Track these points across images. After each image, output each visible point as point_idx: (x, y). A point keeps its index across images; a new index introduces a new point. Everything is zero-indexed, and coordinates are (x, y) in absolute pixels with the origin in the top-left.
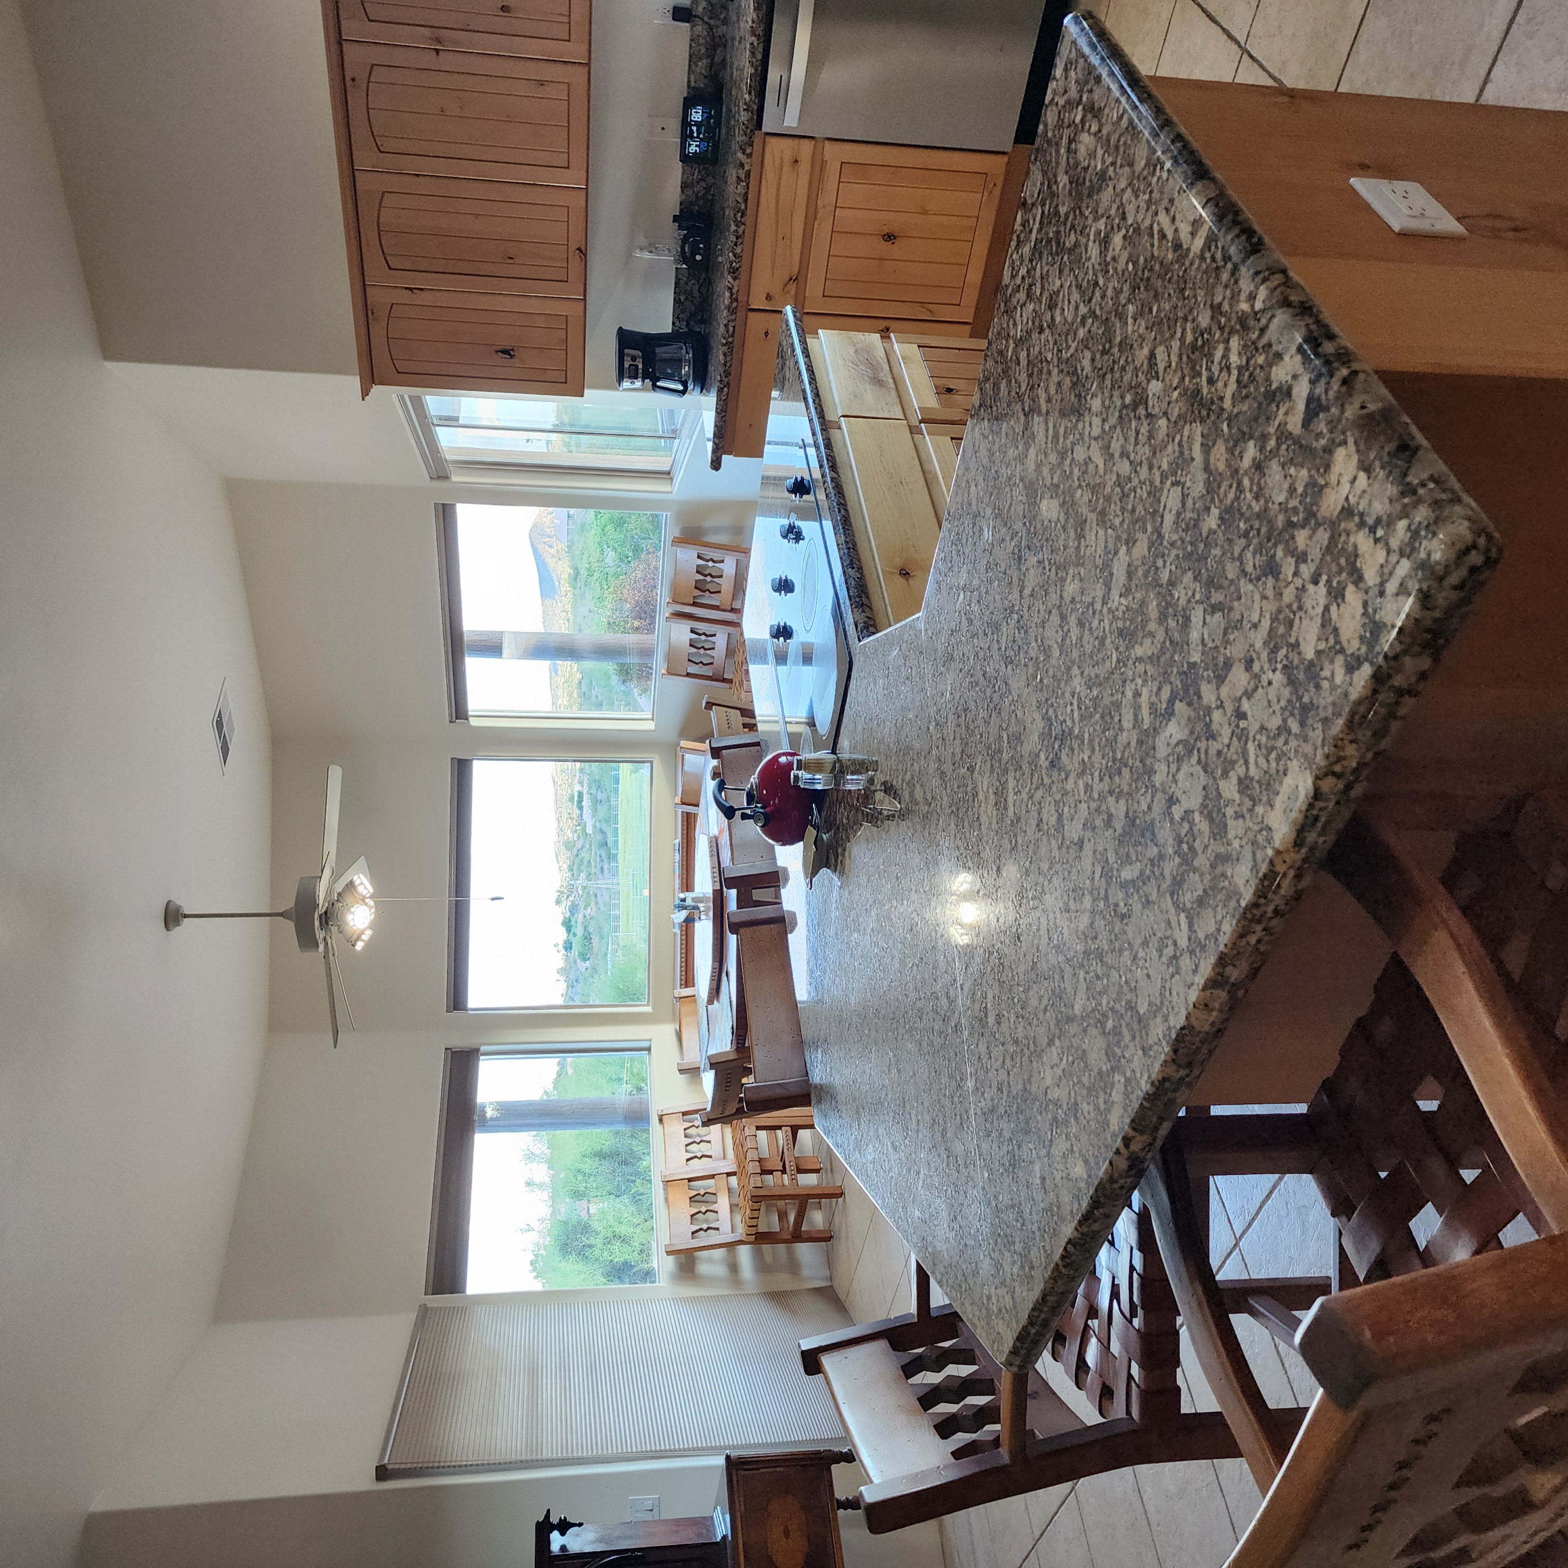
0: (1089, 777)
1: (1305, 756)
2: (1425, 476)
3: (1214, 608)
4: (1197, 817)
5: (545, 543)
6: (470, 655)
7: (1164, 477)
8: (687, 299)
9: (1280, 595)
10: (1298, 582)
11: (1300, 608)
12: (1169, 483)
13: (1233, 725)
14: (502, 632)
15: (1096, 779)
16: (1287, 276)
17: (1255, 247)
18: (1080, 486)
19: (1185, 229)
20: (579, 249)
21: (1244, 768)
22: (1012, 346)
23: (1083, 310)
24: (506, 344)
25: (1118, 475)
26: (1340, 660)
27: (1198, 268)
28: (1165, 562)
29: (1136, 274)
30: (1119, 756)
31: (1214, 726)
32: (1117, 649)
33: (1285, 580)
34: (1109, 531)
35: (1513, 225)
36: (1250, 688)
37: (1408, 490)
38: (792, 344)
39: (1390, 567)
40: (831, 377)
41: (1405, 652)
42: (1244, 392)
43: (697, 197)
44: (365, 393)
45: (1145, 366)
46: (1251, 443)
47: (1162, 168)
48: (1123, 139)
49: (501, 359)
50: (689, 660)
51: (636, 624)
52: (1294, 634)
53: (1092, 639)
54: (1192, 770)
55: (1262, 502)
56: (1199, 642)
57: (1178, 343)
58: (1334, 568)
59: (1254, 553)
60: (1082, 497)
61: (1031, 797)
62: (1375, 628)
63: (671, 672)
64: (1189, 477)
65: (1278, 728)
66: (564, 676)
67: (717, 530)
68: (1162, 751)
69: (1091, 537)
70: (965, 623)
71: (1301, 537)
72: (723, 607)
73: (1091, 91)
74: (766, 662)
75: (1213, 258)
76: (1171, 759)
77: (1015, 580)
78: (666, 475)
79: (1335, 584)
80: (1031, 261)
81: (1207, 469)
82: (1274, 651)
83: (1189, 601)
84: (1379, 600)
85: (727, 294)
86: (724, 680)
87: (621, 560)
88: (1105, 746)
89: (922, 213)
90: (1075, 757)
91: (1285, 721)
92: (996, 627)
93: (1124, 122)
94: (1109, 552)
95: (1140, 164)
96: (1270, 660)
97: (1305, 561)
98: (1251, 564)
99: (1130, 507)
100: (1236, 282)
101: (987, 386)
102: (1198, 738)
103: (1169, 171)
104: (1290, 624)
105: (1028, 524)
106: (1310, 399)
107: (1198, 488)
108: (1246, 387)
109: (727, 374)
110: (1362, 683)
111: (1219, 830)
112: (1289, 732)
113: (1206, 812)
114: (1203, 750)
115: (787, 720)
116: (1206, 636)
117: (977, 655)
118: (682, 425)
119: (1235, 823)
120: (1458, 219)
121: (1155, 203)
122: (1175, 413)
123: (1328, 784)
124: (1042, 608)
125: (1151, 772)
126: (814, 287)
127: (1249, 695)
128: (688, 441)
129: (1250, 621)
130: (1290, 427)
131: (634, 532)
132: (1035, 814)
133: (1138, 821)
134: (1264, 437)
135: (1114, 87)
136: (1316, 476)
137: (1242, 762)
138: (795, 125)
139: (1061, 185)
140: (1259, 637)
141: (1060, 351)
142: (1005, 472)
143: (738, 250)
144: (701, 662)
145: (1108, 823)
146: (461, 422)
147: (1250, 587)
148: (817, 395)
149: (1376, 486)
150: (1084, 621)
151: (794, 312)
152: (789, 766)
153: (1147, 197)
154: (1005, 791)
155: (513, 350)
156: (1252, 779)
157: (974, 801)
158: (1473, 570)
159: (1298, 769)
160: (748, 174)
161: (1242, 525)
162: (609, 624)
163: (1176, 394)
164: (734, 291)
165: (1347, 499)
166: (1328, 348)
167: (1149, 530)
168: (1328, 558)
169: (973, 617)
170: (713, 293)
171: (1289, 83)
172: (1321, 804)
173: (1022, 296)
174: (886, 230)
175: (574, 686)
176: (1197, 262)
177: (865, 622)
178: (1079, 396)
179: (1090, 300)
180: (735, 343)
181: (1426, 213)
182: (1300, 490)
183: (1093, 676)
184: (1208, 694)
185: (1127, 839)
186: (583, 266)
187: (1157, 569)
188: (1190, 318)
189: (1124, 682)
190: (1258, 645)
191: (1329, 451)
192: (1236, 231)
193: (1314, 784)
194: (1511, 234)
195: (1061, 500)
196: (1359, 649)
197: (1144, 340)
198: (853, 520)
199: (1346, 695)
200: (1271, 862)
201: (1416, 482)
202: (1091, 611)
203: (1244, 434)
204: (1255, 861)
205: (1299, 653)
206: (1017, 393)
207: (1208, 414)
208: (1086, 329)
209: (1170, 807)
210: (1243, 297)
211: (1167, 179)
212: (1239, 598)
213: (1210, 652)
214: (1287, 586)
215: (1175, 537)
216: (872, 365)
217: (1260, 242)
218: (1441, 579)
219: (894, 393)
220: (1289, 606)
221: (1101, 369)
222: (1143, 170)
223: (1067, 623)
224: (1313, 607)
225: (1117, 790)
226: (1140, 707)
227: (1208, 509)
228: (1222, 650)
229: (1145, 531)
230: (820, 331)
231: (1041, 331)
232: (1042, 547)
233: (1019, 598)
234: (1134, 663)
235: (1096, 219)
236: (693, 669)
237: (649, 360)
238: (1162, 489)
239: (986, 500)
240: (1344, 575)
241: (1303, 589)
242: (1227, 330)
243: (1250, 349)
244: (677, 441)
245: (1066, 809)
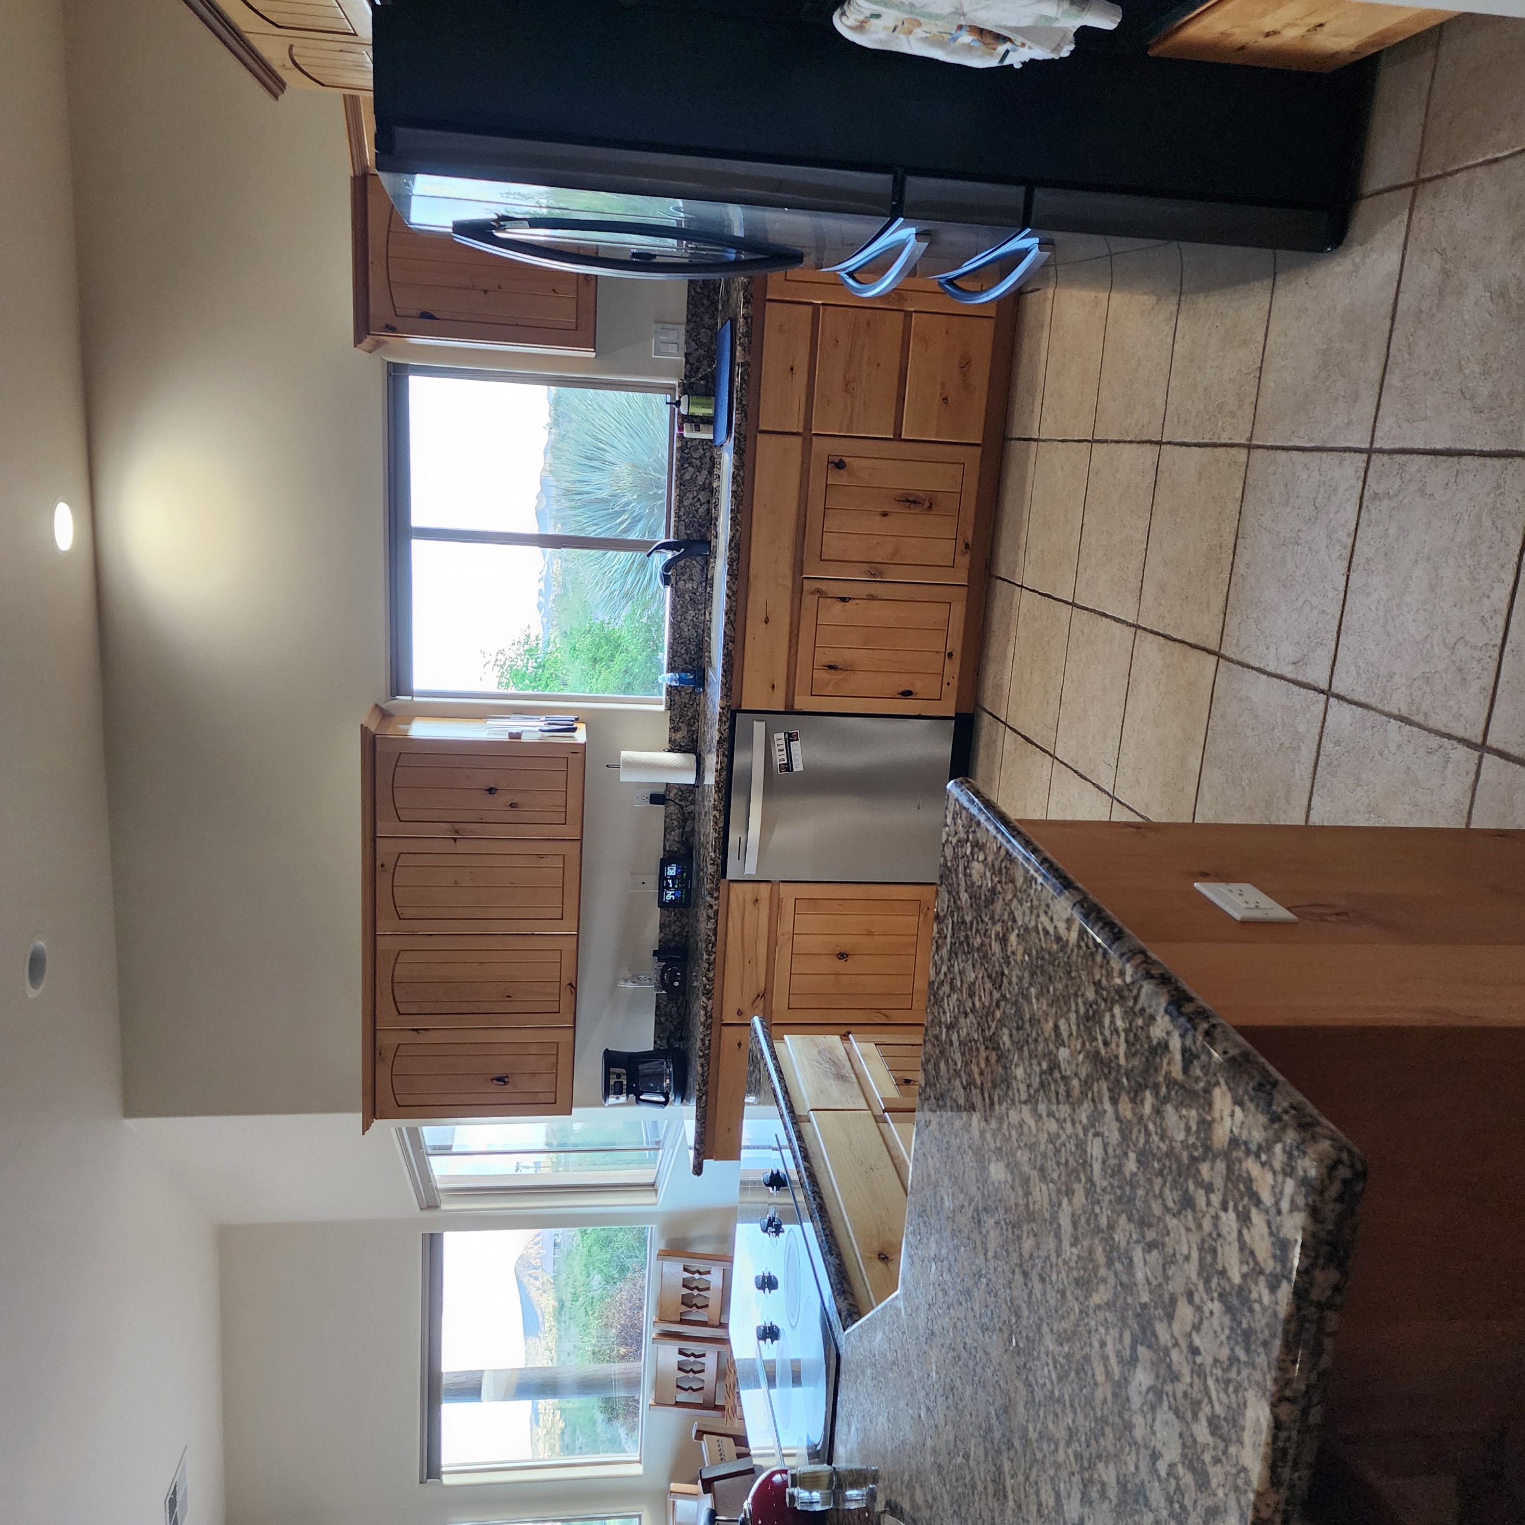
0: (1077, 1444)
1: (1258, 1383)
2: (1285, 1104)
3: (1151, 1246)
4: (1181, 1470)
5: (530, 1275)
6: (448, 1401)
7: (1086, 1130)
8: (667, 1020)
9: (1199, 1226)
10: (1212, 1211)
11: (1219, 1235)
12: (1090, 1135)
13: (1191, 1361)
14: (482, 1371)
15: (1084, 1446)
16: (1146, 956)
17: (1116, 935)
18: (1019, 1147)
19: (1062, 926)
20: (570, 984)
21: (1209, 1407)
22: (944, 1030)
23: (997, 995)
24: (500, 1072)
25: (1049, 1133)
26: (1262, 1281)
27: (1078, 955)
28: (1101, 1208)
29: (1032, 963)
30: (1099, 1414)
31: (1175, 1367)
32: (1077, 1299)
33: (1201, 1211)
34: (1051, 1185)
35: (1335, 910)
36: (1196, 1321)
37: (1275, 1118)
38: (761, 1050)
39: (1279, 1186)
40: (799, 1076)
41: (1313, 1266)
42: (1133, 1050)
43: (674, 935)
44: (366, 1127)
45: (1053, 1037)
46: (1148, 1093)
47: (1036, 882)
48: (1003, 865)
49: (494, 1087)
50: (678, 1386)
51: (622, 1350)
52: (1219, 1261)
53: (1054, 1294)
54: (1165, 1417)
55: (1167, 1142)
56: (1145, 1282)
57: (1075, 1015)
58: (1237, 1194)
59: (1171, 1190)
60: (1023, 1156)
61: (1027, 1478)
62: (1283, 1246)
63: (659, 1403)
64: (1105, 1127)
65: (1229, 1359)
66: (545, 1427)
67: (702, 1239)
68: (1136, 1401)
69: (1036, 1193)
70: (940, 1294)
71: (1205, 1168)
72: (711, 1323)
73: (974, 832)
74: (758, 1386)
75: (1088, 947)
76: (1145, 1409)
77: (978, 1243)
78: (652, 1187)
79: (1241, 1209)
80: (949, 960)
81: (1118, 1119)
82: (1207, 1281)
83: (1128, 1242)
84: (1279, 1218)
85: (702, 1012)
86: (716, 1408)
87: (607, 1282)
88: (1085, 1407)
89: (869, 935)
90: (1060, 1424)
91: (1232, 1350)
92: (968, 1292)
93: (1003, 852)
94: (1054, 1205)
95: (1020, 881)
96: (1206, 1291)
97: (1213, 1191)
98: (1170, 1198)
99: (1063, 1161)
100: (1108, 963)
101: (929, 1066)
102: (1164, 1382)
103: (1042, 884)
104: (1214, 1251)
105: (981, 1188)
106: (1184, 1050)
107: (1114, 1137)
108: (1133, 1045)
109: (705, 1082)
110: (1286, 1301)
111: (1203, 1483)
112: (1238, 1360)
113: (1187, 1462)
114: (1171, 1393)
115: (784, 1452)
116: (1149, 1274)
117: (955, 1326)
118: (665, 1137)
119: (1215, 1469)
120: (1289, 909)
121: (1036, 908)
122: (1083, 1072)
123: (1285, 1410)
124: (1006, 1268)
125: (1129, 1427)
126: (779, 1002)
127: (1197, 1327)
128: (671, 1151)
129: (1181, 1254)
130: (1174, 1075)
131: (621, 1250)
132: (1033, 1497)
133: (1129, 1486)
134: (1156, 1087)
135: (991, 828)
136: (1203, 1114)
137: (1206, 1400)
138: (754, 873)
139: (963, 900)
140: (1193, 1268)
141: (983, 1031)
142: (955, 1142)
143: (711, 975)
144: (691, 1388)
145: (1103, 1494)
146: (454, 1150)
147: (1175, 1221)
148: (786, 1092)
149: (1250, 1117)
150: (1045, 1275)
151: (761, 1022)
152: (784, 1484)
153: (1029, 904)
154: (1002, 1476)
155: (507, 1077)
156: (1219, 1417)
157: (973, 1494)
158: (1345, 1182)
159: (1254, 1399)
160: (716, 912)
161: (1156, 1165)
162: (594, 1353)
163: (1081, 1057)
164: (709, 1009)
165: (1231, 1131)
166: (1189, 1008)
167: (1083, 1179)
168: (1230, 1185)
169: (946, 1287)
170: (689, 1015)
171: (1154, 818)
172: (1283, 1435)
173: (946, 988)
174: (838, 950)
175: (557, 1437)
176: (1076, 951)
177: (848, 1310)
178: (1005, 1067)
179: (1000, 987)
180: (711, 1054)
181: (1261, 906)
182: (1194, 1128)
183: (1061, 1331)
184: (1164, 1337)
185: (1123, 1508)
186: (573, 1000)
187: (1096, 1215)
188: (1080, 993)
189: (1089, 1332)
190: (1194, 1276)
191: (1208, 1091)
192: (1101, 924)
193: (1271, 1410)
194: (1334, 918)
195: (1006, 1161)
196: (1275, 1267)
197: (1047, 1015)
198: (828, 1207)
199: (1275, 1314)
200: (1256, 1509)
201: (1279, 1110)
202: (1048, 1265)
203: (1140, 1085)
204: (1241, 1510)
205: (1229, 1279)
206: (955, 1070)
207: (1110, 1072)
208: (1002, 1010)
209: (1154, 1464)
210: (1116, 974)
211: (1042, 891)
212: (1168, 1234)
213: (1156, 1290)
214: (1203, 1217)
215: (1105, 1183)
216: (834, 1063)
217: (1121, 931)
218: (1321, 1193)
219: (857, 1086)
220: (1210, 1235)
221: (1018, 1042)
222: (1023, 884)
223: (1031, 1279)
224: (1229, 1233)
225: (1105, 1454)
226: (1108, 1357)
227: (1126, 1154)
228: (1165, 1285)
229: (1080, 1181)
230: (785, 1036)
231: (966, 1015)
232: (996, 1208)
233: (984, 1261)
234: (1095, 1312)
235: (994, 923)
236: (682, 1397)
237: (633, 1076)
238: (1086, 1142)
239: (942, 1170)
240: (1246, 1199)
241: (1216, 1218)
242: (1109, 1000)
243: (1130, 1014)
244: (661, 1152)
245: (1062, 1486)
